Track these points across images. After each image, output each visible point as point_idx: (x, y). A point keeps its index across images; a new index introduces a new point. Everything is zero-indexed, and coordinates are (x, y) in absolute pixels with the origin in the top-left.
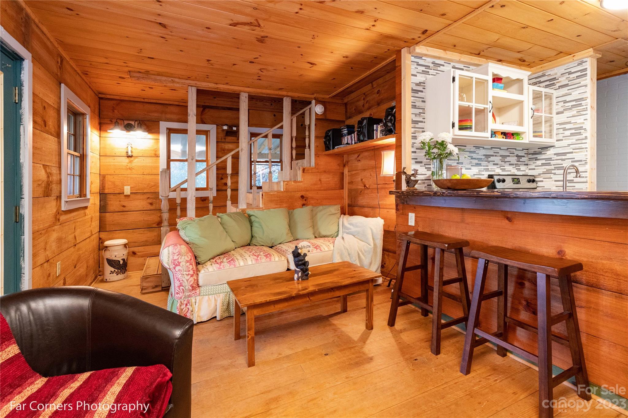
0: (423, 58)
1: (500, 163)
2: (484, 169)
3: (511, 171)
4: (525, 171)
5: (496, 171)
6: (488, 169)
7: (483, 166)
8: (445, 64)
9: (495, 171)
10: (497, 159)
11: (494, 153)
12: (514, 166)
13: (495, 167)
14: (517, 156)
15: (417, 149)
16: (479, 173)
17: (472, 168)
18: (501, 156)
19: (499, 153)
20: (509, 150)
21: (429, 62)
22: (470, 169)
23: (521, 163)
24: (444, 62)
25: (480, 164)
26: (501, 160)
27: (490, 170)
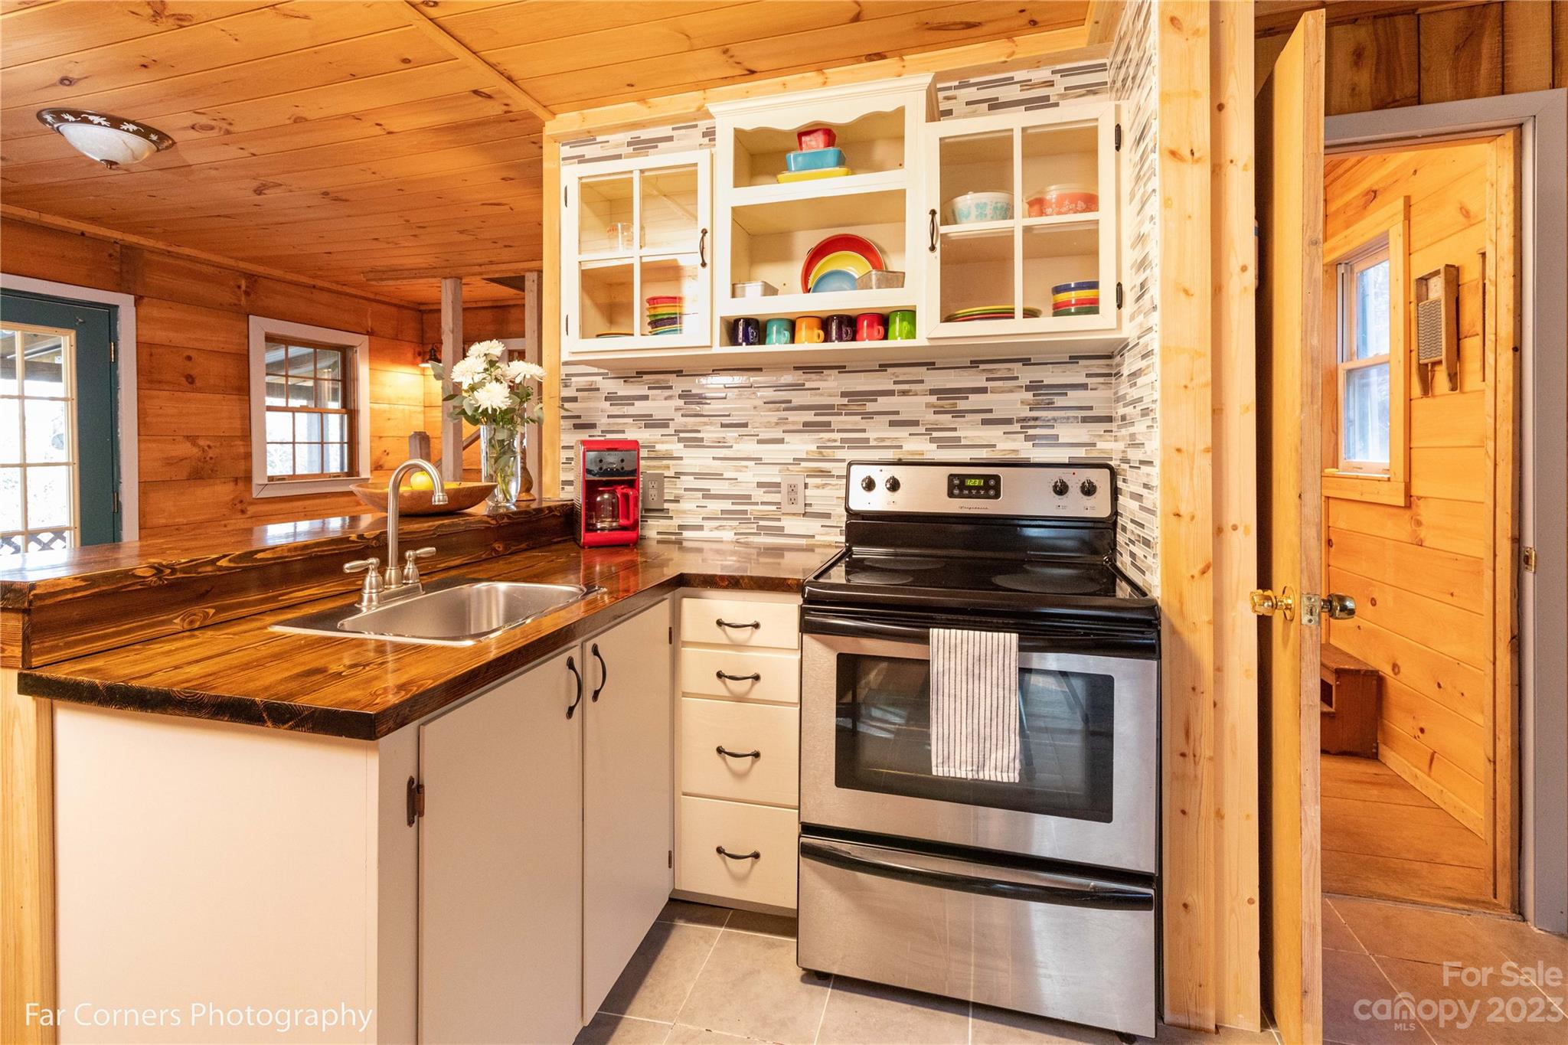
0: (599, 139)
1: (930, 417)
2: (843, 440)
3: (994, 446)
4: (1094, 445)
5: (904, 448)
6: (867, 440)
7: (839, 431)
8: (675, 133)
9: (901, 447)
10: (915, 406)
11: (895, 383)
12: (1017, 427)
13: (902, 433)
14: (1034, 387)
15: (577, 390)
16: (821, 453)
17: (787, 437)
18: (932, 392)
19: (922, 382)
20: (982, 367)
21: (617, 146)
22: (781, 441)
23: (1062, 414)
24: (671, 127)
25: (829, 424)
26: (928, 405)
27: (872, 444)
